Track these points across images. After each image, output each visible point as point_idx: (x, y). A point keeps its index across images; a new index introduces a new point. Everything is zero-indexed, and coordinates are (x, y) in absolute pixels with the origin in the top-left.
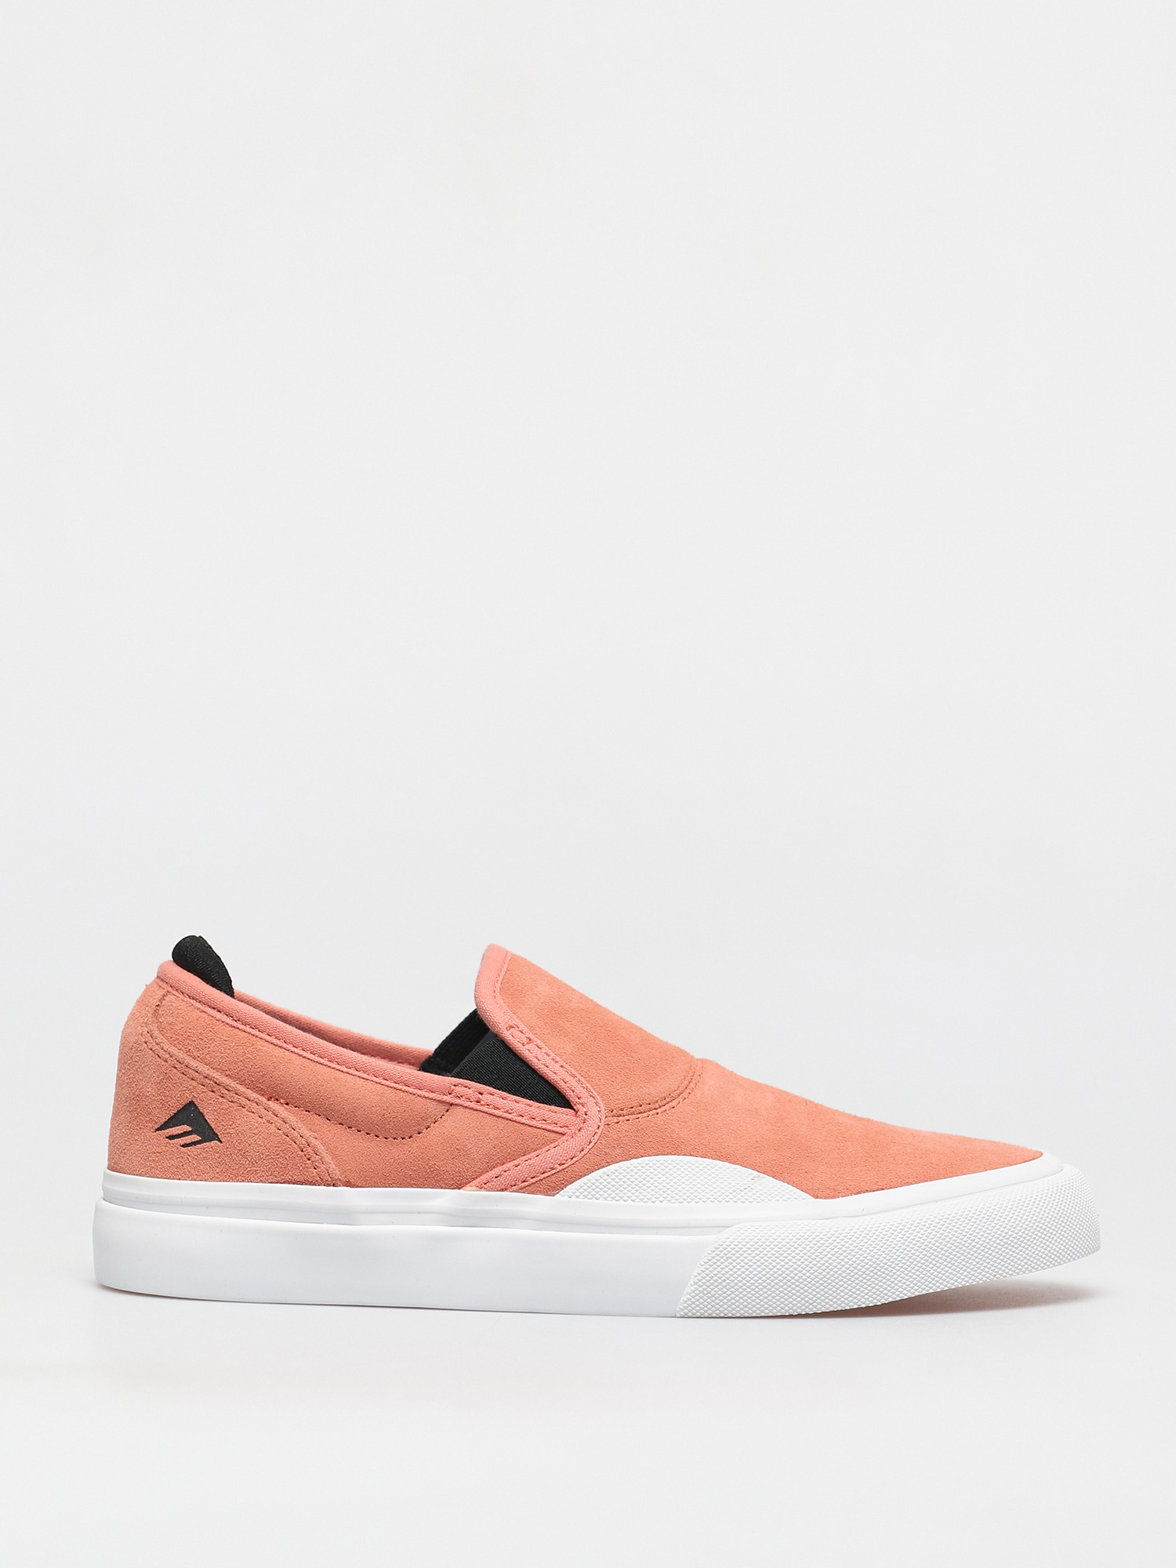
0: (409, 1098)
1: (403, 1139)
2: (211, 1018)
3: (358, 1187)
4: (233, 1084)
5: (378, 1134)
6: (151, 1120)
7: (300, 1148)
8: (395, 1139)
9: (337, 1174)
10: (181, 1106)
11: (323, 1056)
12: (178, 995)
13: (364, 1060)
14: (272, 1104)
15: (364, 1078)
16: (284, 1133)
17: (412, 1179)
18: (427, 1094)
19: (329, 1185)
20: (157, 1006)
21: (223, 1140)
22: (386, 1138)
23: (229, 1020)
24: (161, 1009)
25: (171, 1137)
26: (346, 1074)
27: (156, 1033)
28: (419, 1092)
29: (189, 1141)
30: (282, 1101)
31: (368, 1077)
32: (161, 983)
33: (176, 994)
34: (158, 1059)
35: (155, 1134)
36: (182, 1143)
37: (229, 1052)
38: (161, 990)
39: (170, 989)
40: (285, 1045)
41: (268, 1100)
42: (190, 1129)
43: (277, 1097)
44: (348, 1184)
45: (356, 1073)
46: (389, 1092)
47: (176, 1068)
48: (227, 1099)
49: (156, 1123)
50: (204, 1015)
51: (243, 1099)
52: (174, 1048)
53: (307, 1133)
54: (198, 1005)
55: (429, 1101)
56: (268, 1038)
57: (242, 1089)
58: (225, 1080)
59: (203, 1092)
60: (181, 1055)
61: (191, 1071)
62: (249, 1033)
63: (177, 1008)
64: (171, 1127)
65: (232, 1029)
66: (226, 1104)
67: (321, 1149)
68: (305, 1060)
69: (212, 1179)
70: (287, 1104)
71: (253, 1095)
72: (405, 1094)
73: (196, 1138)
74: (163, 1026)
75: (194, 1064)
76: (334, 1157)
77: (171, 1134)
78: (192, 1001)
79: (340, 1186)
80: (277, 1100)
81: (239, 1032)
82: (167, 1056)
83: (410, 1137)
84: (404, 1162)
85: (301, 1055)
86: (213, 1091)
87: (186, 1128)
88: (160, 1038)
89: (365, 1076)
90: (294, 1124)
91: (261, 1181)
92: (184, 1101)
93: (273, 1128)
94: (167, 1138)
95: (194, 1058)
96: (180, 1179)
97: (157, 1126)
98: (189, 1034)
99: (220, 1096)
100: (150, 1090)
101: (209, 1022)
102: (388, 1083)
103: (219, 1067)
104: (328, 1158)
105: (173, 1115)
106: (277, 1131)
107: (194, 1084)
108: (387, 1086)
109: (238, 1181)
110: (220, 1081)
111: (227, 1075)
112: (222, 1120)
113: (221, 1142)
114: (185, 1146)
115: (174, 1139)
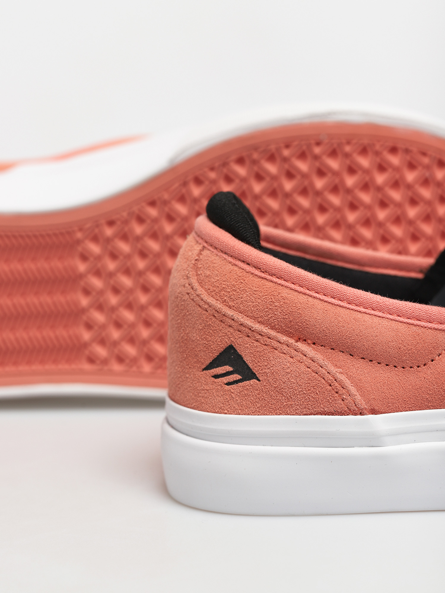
0: (420, 331)
1: (418, 367)
2: (241, 271)
3: (382, 413)
4: (265, 330)
5: (396, 365)
6: (198, 362)
7: (328, 383)
8: (411, 367)
9: (363, 404)
10: (222, 350)
11: (342, 299)
12: (213, 250)
13: (378, 300)
14: (300, 345)
15: (380, 317)
16: (313, 371)
17: (429, 402)
18: (436, 326)
19: (356, 414)
20: (196, 260)
21: (261, 379)
22: (403, 368)
23: (257, 272)
24: (199, 263)
25: (216, 376)
26: (364, 314)
27: (196, 285)
28: (430, 325)
29: (232, 380)
30: (309, 342)
31: (384, 315)
32: (198, 239)
33: (211, 249)
34: (199, 309)
35: (202, 373)
36: (226, 382)
37: (259, 301)
38: (198, 245)
39: (205, 245)
40: (308, 292)
41: (297, 341)
42: (231, 369)
43: (304, 338)
44: (374, 412)
45: (373, 312)
46: (402, 327)
47: (214, 316)
48: (261, 343)
49: (203, 364)
50: (236, 268)
51: (275, 342)
52: (212, 298)
53: (333, 369)
54: (230, 259)
55: (439, 332)
56: (293, 286)
57: (273, 333)
58: (257, 326)
59: (240, 337)
60: (219, 305)
61: (227, 319)
62: (276, 283)
63: (212, 262)
64: (216, 368)
65: (260, 280)
66: (261, 348)
67: (347, 383)
68: (326, 304)
69: (254, 413)
70: (314, 344)
71: (284, 338)
72: (418, 328)
73: (237, 377)
74: (202, 278)
75: (230, 312)
76: (359, 389)
77: (215, 373)
78: (224, 256)
79: (366, 414)
80: (305, 340)
81: (267, 283)
82: (206, 306)
83: (425, 365)
84: (421, 388)
85: (322, 300)
86: (248, 336)
87: (228, 368)
88: (200, 291)
89: (380, 314)
90: (321, 362)
91: (297, 414)
92: (224, 346)
93: (303, 368)
94: (212, 377)
95: (230, 307)
96: (226, 414)
97: (204, 367)
98: (224, 286)
99: (255, 340)
100: (195, 336)
101: (241, 275)
102: (401, 319)
103: (252, 315)
104: (353, 390)
105: (216, 357)
106: (307, 369)
107: (232, 330)
108: (401, 322)
109: (276, 414)
110: (253, 327)
111: (259, 322)
112: (258, 361)
113: (259, 380)
114: (228, 384)
115: (218, 378)
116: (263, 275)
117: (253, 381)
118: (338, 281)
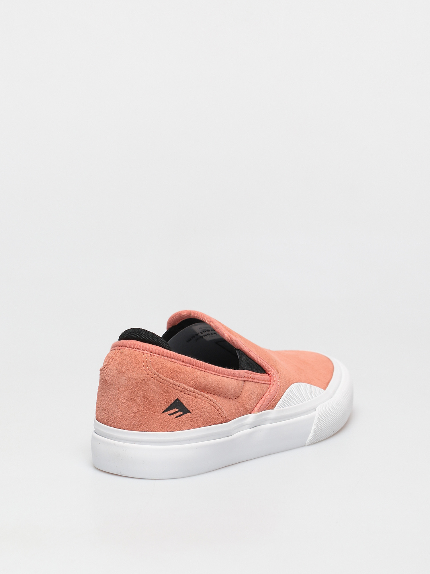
0: (238, 381)
1: (237, 398)
2: (176, 364)
3: (231, 420)
4: (192, 389)
6: (160, 409)
7: (217, 410)
10: (173, 401)
14: (206, 395)
16: (212, 405)
19: (226, 422)
21: (192, 412)
22: (234, 399)
24: (153, 363)
25: (170, 415)
26: (222, 377)
27: (156, 373)
28: (239, 378)
29: (178, 415)
30: (206, 392)
31: (228, 376)
33: (156, 355)
34: (161, 384)
35: (162, 414)
36: (176, 416)
37: (188, 376)
39: (151, 354)
46: (234, 381)
47: (170, 386)
48: (191, 396)
51: (197, 394)
52: (167, 378)
53: (218, 403)
54: (169, 359)
55: (241, 381)
57: (195, 390)
59: (182, 394)
60: (171, 381)
61: (176, 386)
62: (191, 367)
64: (170, 410)
65: (185, 366)
66: (191, 398)
67: (222, 408)
69: (190, 429)
71: (200, 392)
73: (181, 413)
74: (157, 370)
75: (178, 384)
77: (170, 413)
78: (165, 358)
79: (228, 421)
82: (165, 382)
83: (239, 397)
84: (239, 407)
85: (209, 373)
86: (185, 393)
87: (177, 410)
88: (159, 375)
89: (226, 376)
90: (214, 401)
91: (206, 426)
92: (174, 399)
94: (168, 415)
95: (177, 381)
99: (188, 395)
100: (158, 396)
102: (232, 377)
103: (186, 383)
104: (225, 412)
105: (170, 405)
106: (209, 405)
107: (178, 391)
108: (232, 379)
109: (199, 427)
110: (188, 389)
111: (189, 386)
112: (191, 404)
113: (191, 413)
114: (177, 417)
115: (172, 415)
116: (186, 364)
117: (189, 414)
118: (222, 367)
